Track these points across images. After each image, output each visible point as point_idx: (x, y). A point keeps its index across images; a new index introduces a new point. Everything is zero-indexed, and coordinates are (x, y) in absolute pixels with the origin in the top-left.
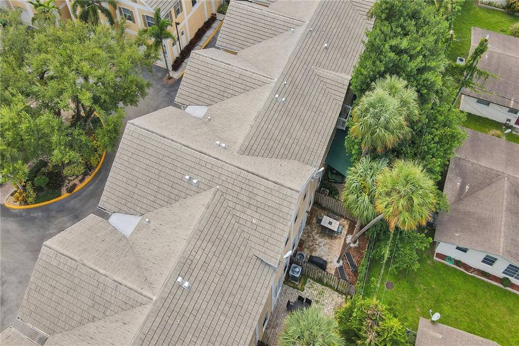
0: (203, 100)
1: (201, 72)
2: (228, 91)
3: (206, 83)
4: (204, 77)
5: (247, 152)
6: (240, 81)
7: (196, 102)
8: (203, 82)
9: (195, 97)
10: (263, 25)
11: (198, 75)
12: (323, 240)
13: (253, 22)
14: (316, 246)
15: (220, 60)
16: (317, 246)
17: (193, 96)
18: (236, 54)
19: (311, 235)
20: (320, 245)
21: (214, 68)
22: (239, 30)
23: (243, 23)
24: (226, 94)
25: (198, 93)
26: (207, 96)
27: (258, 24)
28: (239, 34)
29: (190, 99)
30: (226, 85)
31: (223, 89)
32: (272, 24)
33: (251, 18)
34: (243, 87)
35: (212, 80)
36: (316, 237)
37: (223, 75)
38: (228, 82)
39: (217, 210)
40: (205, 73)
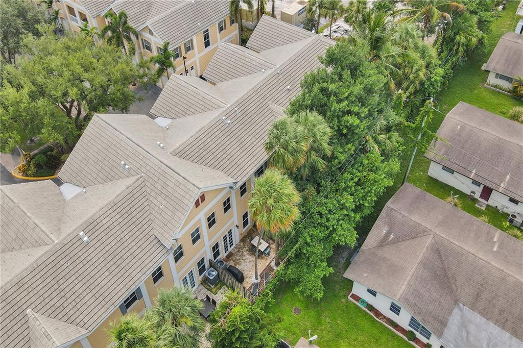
0: (170, 114)
1: (174, 91)
2: (191, 109)
3: (176, 101)
4: (176, 96)
5: (179, 155)
6: (202, 103)
7: (165, 115)
8: (174, 99)
9: (165, 111)
11: (172, 94)
12: (250, 257)
13: (235, 61)
14: (241, 260)
15: (191, 84)
16: (243, 261)
17: (164, 110)
18: (215, 84)
19: (241, 250)
20: (246, 260)
21: (185, 89)
22: (223, 66)
23: (227, 61)
24: (188, 112)
25: (168, 108)
26: (174, 112)
27: (239, 63)
28: (222, 69)
29: (161, 112)
30: (190, 105)
31: (187, 107)
32: (249, 64)
33: (234, 57)
34: (203, 108)
35: (181, 99)
36: (245, 253)
37: (190, 96)
38: (193, 102)
39: (135, 191)
40: (177, 93)
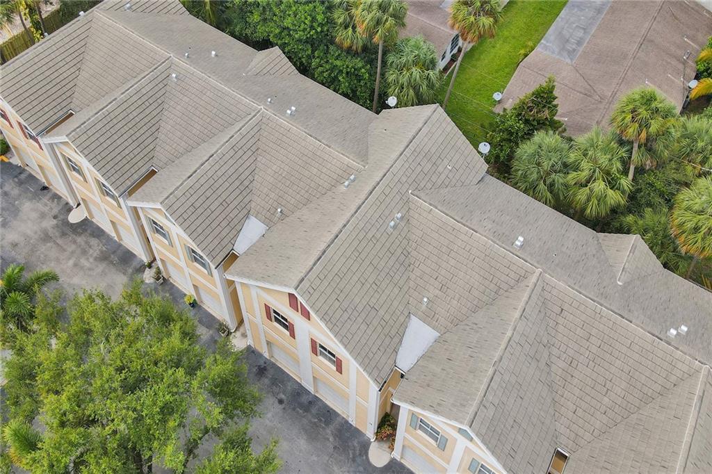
0: (236, 221)
1: (197, 204)
2: (243, 177)
3: (217, 203)
4: (208, 203)
6: (241, 153)
7: (234, 232)
8: (213, 208)
9: (227, 230)
10: (138, 111)
11: (200, 211)
13: (124, 122)
15: (198, 166)
17: (224, 233)
18: (153, 173)
21: (202, 181)
22: (121, 149)
23: (115, 137)
24: (246, 183)
25: (224, 224)
26: (236, 212)
27: (131, 117)
28: (127, 152)
29: (226, 241)
30: (235, 176)
31: (237, 183)
32: (144, 99)
33: (115, 121)
34: (250, 153)
35: (219, 192)
37: (219, 173)
38: (232, 170)
40: (203, 198)
